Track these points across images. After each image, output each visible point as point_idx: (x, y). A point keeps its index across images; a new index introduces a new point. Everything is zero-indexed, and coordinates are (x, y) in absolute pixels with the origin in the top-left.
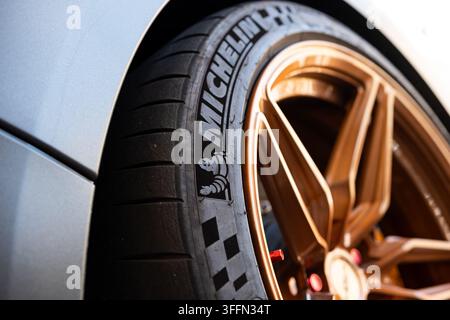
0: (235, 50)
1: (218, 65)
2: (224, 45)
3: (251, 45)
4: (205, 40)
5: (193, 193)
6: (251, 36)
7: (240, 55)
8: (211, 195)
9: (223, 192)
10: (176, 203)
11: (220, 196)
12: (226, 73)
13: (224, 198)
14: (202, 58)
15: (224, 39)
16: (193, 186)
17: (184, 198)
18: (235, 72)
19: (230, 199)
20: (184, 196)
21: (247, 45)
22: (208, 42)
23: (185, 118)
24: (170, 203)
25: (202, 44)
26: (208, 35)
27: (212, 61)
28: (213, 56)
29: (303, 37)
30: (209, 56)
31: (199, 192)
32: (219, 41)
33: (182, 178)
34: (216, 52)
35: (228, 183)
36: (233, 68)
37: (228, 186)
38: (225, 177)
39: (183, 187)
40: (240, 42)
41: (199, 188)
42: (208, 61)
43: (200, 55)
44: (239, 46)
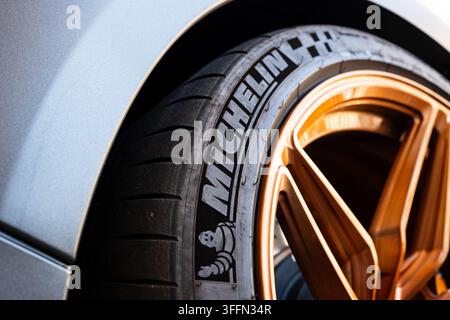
0: (254, 92)
1: (232, 113)
2: (243, 87)
3: (276, 83)
4: (219, 82)
5: (189, 276)
6: (277, 74)
7: (260, 98)
8: (212, 278)
9: (226, 273)
10: (168, 287)
11: (223, 277)
12: (241, 122)
13: (228, 280)
14: (214, 105)
15: (243, 80)
16: (190, 267)
17: (179, 283)
18: (253, 120)
19: (235, 281)
20: (179, 279)
21: (270, 85)
22: (222, 85)
23: (186, 181)
24: (163, 287)
25: (216, 87)
26: (224, 76)
27: (226, 108)
28: (228, 102)
29: (342, 67)
30: (223, 103)
31: (197, 274)
32: (236, 82)
33: (178, 257)
34: (232, 97)
35: (234, 261)
36: (251, 115)
37: (233, 265)
38: (231, 254)
39: (178, 267)
40: (263, 82)
41: (198, 269)
42: (221, 109)
43: (212, 102)
44: (260, 88)
